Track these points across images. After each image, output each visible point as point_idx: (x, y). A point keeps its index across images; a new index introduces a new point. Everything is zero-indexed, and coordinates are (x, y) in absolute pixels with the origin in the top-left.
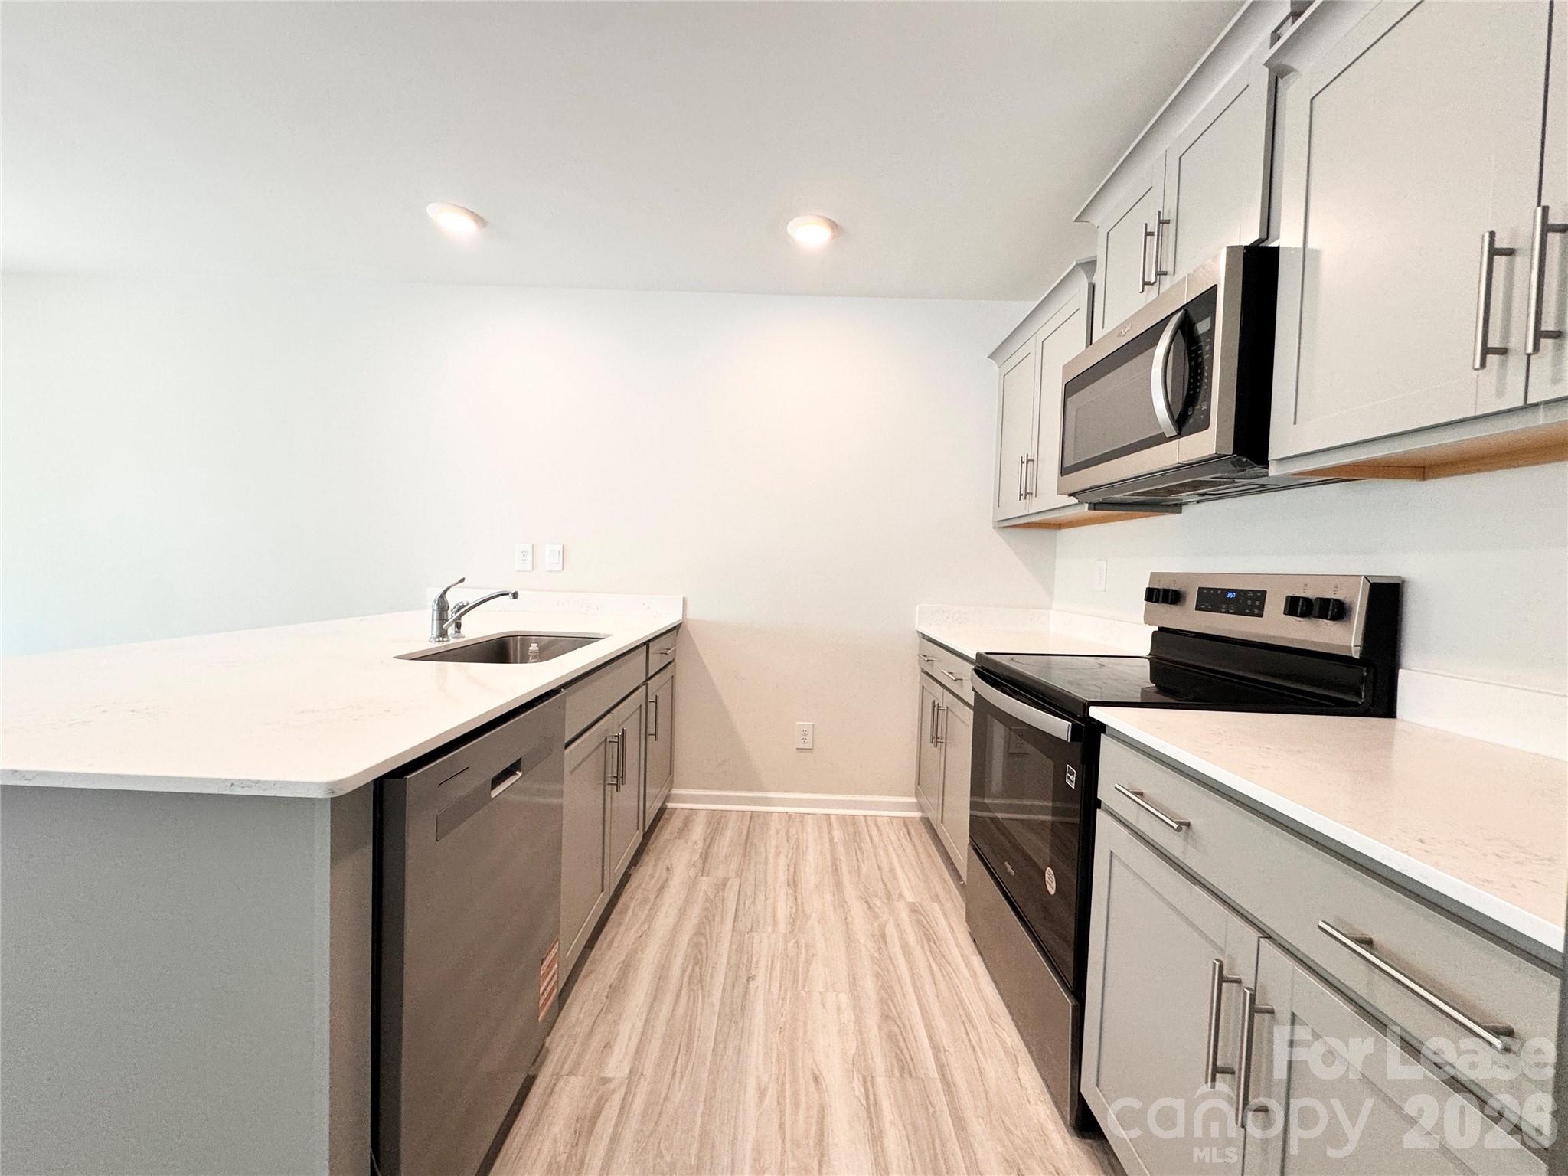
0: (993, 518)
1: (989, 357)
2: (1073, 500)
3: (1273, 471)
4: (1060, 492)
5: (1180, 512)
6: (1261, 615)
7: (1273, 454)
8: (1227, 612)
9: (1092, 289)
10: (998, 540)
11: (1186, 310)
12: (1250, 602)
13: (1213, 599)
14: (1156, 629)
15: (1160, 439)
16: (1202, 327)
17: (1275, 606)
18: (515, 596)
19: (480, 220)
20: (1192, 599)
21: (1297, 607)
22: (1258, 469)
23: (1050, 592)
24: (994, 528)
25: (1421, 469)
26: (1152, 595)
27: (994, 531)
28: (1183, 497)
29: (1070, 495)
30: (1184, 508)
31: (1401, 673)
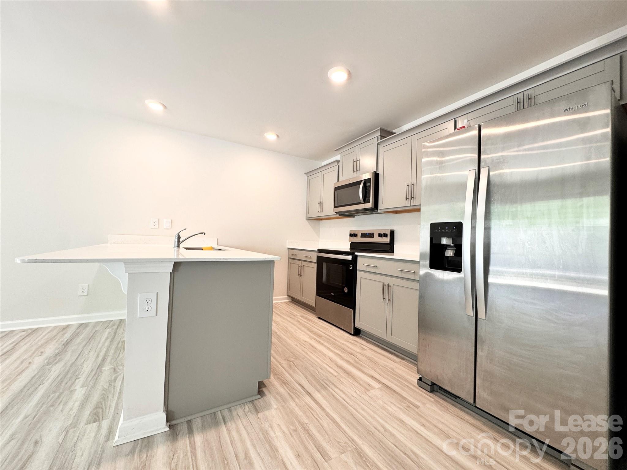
0: (306, 217)
1: (305, 174)
2: (336, 214)
3: (379, 211)
4: (333, 212)
5: (354, 217)
6: (373, 237)
7: (379, 209)
8: (367, 237)
9: (339, 166)
10: (306, 223)
11: (365, 181)
12: (371, 235)
13: (364, 235)
14: (351, 243)
15: (360, 203)
16: (368, 185)
17: (376, 235)
18: (205, 234)
19: (165, 107)
20: (359, 235)
21: (380, 235)
22: (377, 211)
23: (319, 237)
24: (306, 219)
25: (396, 212)
26: (351, 235)
27: (306, 220)
28: (355, 215)
29: (335, 212)
30: (355, 217)
31: (394, 245)
